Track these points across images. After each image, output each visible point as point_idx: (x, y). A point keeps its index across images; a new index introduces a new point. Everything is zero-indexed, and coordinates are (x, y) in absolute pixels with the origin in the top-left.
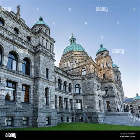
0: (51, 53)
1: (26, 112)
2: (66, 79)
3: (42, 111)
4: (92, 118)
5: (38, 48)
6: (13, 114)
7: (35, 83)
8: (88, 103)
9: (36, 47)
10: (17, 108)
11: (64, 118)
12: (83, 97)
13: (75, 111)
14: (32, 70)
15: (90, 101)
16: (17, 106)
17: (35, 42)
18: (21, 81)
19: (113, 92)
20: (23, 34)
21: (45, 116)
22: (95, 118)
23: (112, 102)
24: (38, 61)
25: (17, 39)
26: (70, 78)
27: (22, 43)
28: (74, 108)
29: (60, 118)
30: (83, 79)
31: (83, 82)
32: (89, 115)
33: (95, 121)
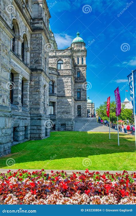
1: (26, 119)
4: (67, 125)
5: (38, 23)
7: (33, 78)
8: (62, 107)
9: (33, 19)
10: (21, 115)
12: (57, 98)
15: (66, 105)
18: (21, 73)
19: (86, 95)
22: (70, 125)
23: (83, 106)
24: (39, 44)
30: (59, 75)
31: (59, 78)
32: (63, 122)
33: (69, 129)
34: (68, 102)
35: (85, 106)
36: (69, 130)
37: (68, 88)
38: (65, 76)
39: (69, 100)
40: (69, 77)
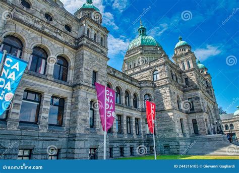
0: (101, 48)
1: (55, 140)
2: (129, 87)
3: (82, 138)
4: (171, 147)
5: (81, 41)
6: (32, 144)
7: (74, 94)
8: (163, 123)
9: (78, 39)
10: (40, 135)
11: (125, 149)
13: (145, 136)
14: (71, 73)
15: (167, 120)
16: (41, 131)
17: (77, 32)
18: (49, 91)
19: (200, 105)
20: (59, 22)
21: (89, 146)
22: (174, 147)
23: (199, 120)
24: (80, 60)
25: (49, 28)
26: (135, 86)
27: (57, 33)
28: (142, 132)
29: (118, 149)
30: (155, 87)
31: (156, 90)
32: (166, 143)
33: (174, 152)
34: (169, 116)
35: (201, 120)
36: (175, 154)
37: (167, 100)
38: (162, 87)
39: (170, 114)
40: (166, 87)
